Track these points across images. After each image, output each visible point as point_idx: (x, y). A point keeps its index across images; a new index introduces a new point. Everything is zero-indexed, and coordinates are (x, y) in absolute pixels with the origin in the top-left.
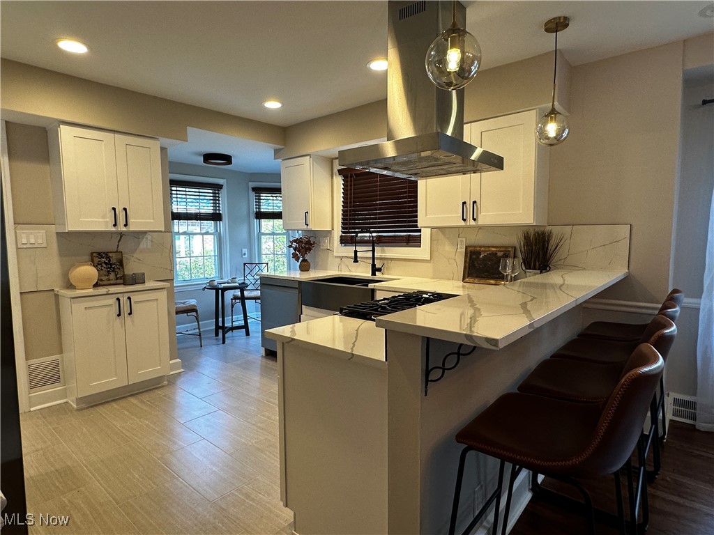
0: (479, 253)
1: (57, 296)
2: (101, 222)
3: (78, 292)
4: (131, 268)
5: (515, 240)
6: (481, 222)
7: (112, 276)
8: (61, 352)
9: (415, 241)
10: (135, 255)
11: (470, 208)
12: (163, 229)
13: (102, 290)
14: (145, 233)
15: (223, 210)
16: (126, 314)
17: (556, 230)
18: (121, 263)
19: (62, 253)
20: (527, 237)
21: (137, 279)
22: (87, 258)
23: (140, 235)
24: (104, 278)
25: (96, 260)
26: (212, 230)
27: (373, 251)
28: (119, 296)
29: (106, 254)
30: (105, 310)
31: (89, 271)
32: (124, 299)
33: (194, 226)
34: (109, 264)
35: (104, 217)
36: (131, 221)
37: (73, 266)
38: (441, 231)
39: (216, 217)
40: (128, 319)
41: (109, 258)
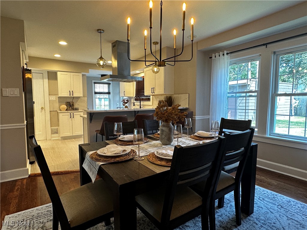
1: (58, 112)
2: (66, 95)
3: (62, 111)
4: (76, 106)
7: (71, 108)
8: (58, 126)
9: (149, 99)
10: (77, 103)
11: (153, 90)
12: (82, 96)
13: (67, 111)
14: (80, 97)
15: (111, 91)
16: (72, 117)
18: (73, 105)
19: (59, 102)
21: (77, 109)
22: (65, 103)
23: (78, 98)
24: (69, 109)
25: (67, 104)
26: (107, 97)
27: (140, 103)
28: (71, 113)
29: (69, 102)
30: (67, 116)
31: (65, 106)
32: (72, 114)
33: (102, 96)
34: (70, 105)
35: (67, 93)
36: (74, 94)
37: (61, 105)
39: (109, 93)
40: (73, 119)
41: (70, 104)
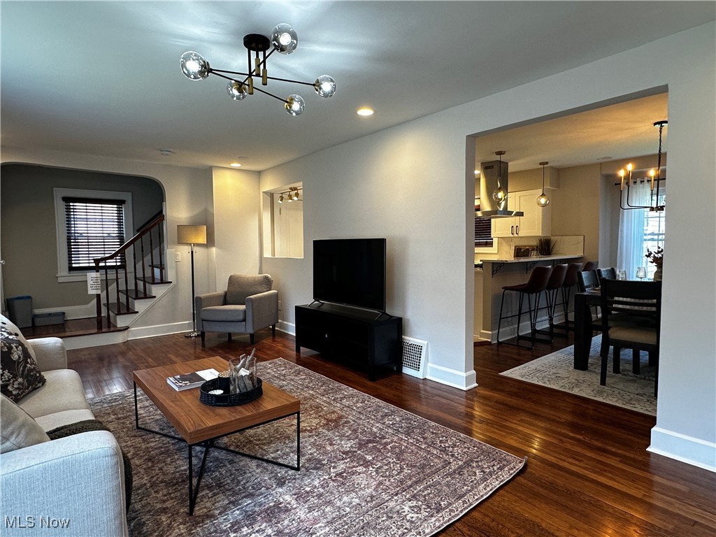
0: (521, 249)
5: (535, 243)
6: (520, 235)
9: (490, 244)
11: (515, 229)
17: (552, 238)
20: (540, 241)
38: (502, 239)
